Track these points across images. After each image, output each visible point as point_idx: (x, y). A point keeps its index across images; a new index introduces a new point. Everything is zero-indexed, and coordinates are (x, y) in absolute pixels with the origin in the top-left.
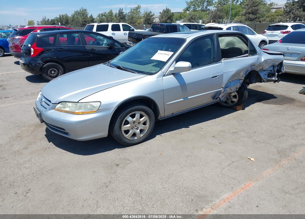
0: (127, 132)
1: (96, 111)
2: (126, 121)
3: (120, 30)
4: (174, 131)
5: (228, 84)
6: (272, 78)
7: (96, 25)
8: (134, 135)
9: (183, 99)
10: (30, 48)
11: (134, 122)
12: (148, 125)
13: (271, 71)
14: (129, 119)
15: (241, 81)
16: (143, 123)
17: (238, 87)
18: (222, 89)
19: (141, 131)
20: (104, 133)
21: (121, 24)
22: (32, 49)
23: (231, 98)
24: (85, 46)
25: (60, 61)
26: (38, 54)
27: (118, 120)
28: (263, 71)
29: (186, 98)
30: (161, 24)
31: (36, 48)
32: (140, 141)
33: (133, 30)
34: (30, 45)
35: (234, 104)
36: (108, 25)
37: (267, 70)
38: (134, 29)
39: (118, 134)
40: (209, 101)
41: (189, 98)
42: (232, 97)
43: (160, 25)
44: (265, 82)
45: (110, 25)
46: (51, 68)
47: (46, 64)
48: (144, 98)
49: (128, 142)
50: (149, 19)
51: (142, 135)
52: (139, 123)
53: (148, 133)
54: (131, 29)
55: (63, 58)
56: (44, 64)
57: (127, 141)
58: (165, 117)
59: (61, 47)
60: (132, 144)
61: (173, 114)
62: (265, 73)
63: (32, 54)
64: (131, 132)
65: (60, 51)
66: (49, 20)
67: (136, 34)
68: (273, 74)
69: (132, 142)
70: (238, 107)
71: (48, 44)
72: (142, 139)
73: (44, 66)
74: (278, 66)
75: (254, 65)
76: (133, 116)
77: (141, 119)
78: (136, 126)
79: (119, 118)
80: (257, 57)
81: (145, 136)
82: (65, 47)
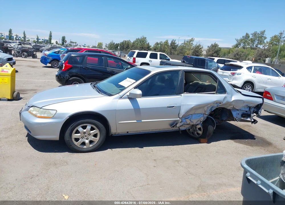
0: (77, 140)
1: (52, 117)
2: (77, 130)
3: (157, 58)
4: (126, 148)
5: (189, 116)
6: (247, 118)
7: (137, 51)
8: (84, 144)
9: (136, 121)
10: (63, 63)
11: (85, 133)
12: (98, 138)
13: (246, 111)
14: (80, 129)
15: (205, 115)
16: (94, 135)
17: (202, 121)
18: (179, 119)
19: (91, 142)
20: (56, 136)
21: (159, 53)
22: (64, 65)
23: (196, 131)
24: (107, 68)
25: (83, 77)
26: (68, 69)
27: (70, 128)
28: (236, 110)
29: (139, 121)
30: (191, 57)
31: (67, 65)
32: (88, 150)
33: (169, 60)
34: (63, 62)
35: (199, 136)
36: (147, 53)
37: (240, 110)
38: (170, 58)
39: (68, 140)
40: (166, 127)
41: (142, 121)
42: (197, 129)
43: (189, 58)
44: (237, 121)
45: (149, 53)
46: (75, 82)
47: (72, 78)
48: (96, 113)
49: (77, 149)
50: (197, 51)
51: (91, 146)
52: (90, 134)
53: (97, 145)
54: (167, 58)
55: (86, 75)
56: (70, 78)
57: (75, 147)
58: (119, 134)
59: (87, 66)
60: (80, 151)
61: (128, 132)
62: (238, 112)
63: (63, 68)
64: (81, 141)
65: (85, 69)
66: (114, 43)
67: (166, 63)
68: (249, 114)
69: (81, 150)
70: (202, 140)
71: (76, 62)
72: (90, 149)
73: (70, 79)
74: (255, 108)
75: (220, 103)
76: (84, 128)
77: (92, 132)
78: (85, 137)
79: (70, 127)
80: (225, 96)
81: (94, 147)
82: (89, 66)
